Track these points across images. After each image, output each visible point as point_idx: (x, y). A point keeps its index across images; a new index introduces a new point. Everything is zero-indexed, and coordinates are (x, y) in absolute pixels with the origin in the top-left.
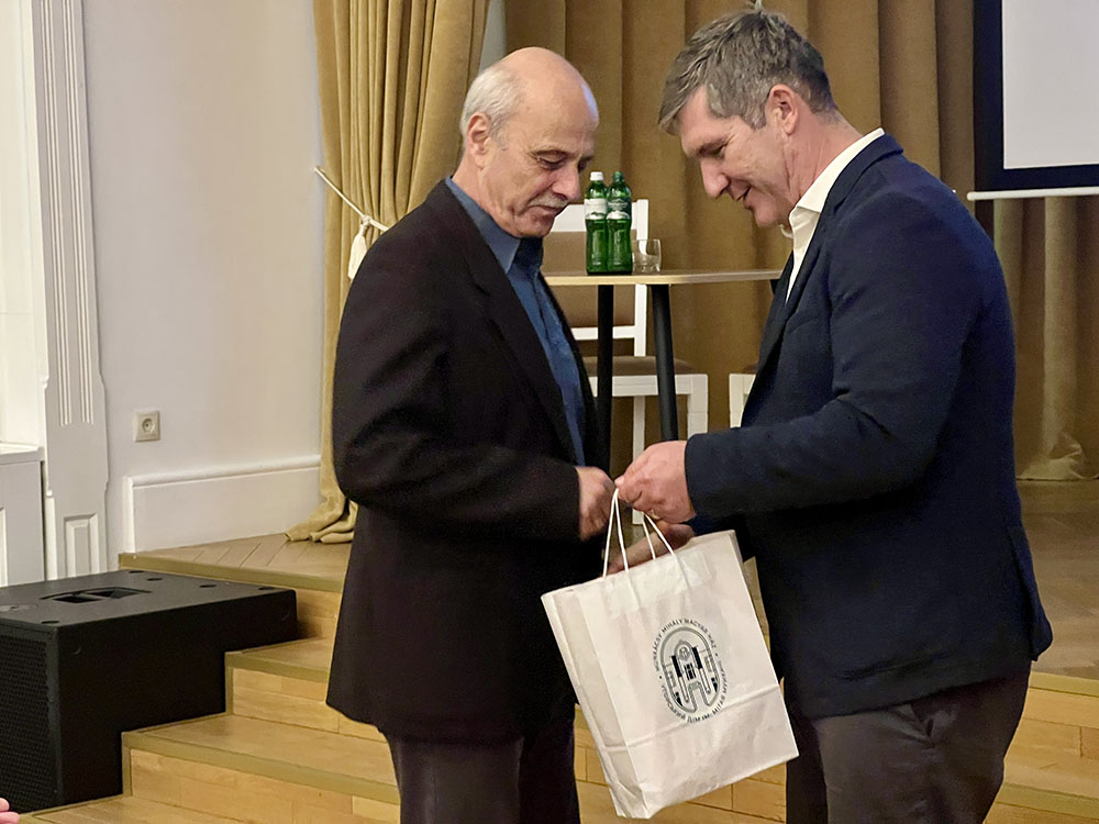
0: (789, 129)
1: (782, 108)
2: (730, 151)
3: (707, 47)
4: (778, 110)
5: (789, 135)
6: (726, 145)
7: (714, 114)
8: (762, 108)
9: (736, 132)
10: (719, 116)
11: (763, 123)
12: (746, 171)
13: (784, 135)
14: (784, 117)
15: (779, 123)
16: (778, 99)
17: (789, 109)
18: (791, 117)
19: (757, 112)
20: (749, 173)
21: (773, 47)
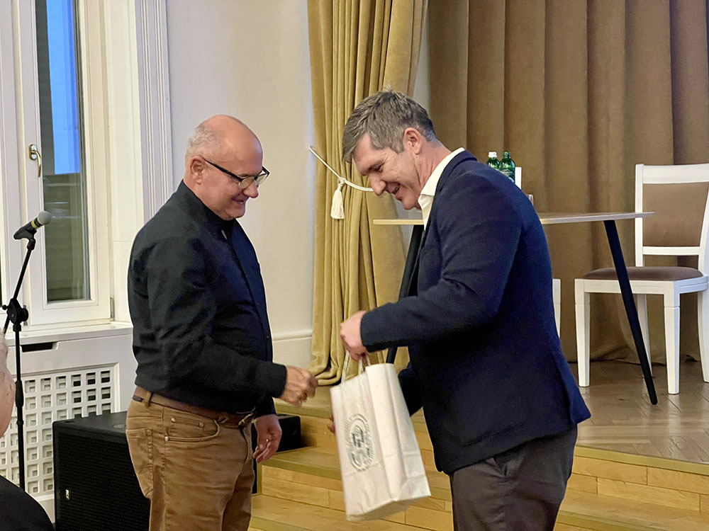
0: (417, 151)
1: (411, 141)
2: (386, 167)
3: (366, 112)
4: (409, 142)
5: (417, 154)
6: (383, 164)
7: (375, 148)
8: (401, 142)
9: (388, 155)
10: (378, 148)
11: (403, 150)
12: (396, 177)
13: (414, 154)
14: (413, 146)
15: (411, 149)
16: (409, 136)
17: (416, 140)
18: (418, 145)
19: (398, 144)
20: (398, 178)
21: (403, 109)
